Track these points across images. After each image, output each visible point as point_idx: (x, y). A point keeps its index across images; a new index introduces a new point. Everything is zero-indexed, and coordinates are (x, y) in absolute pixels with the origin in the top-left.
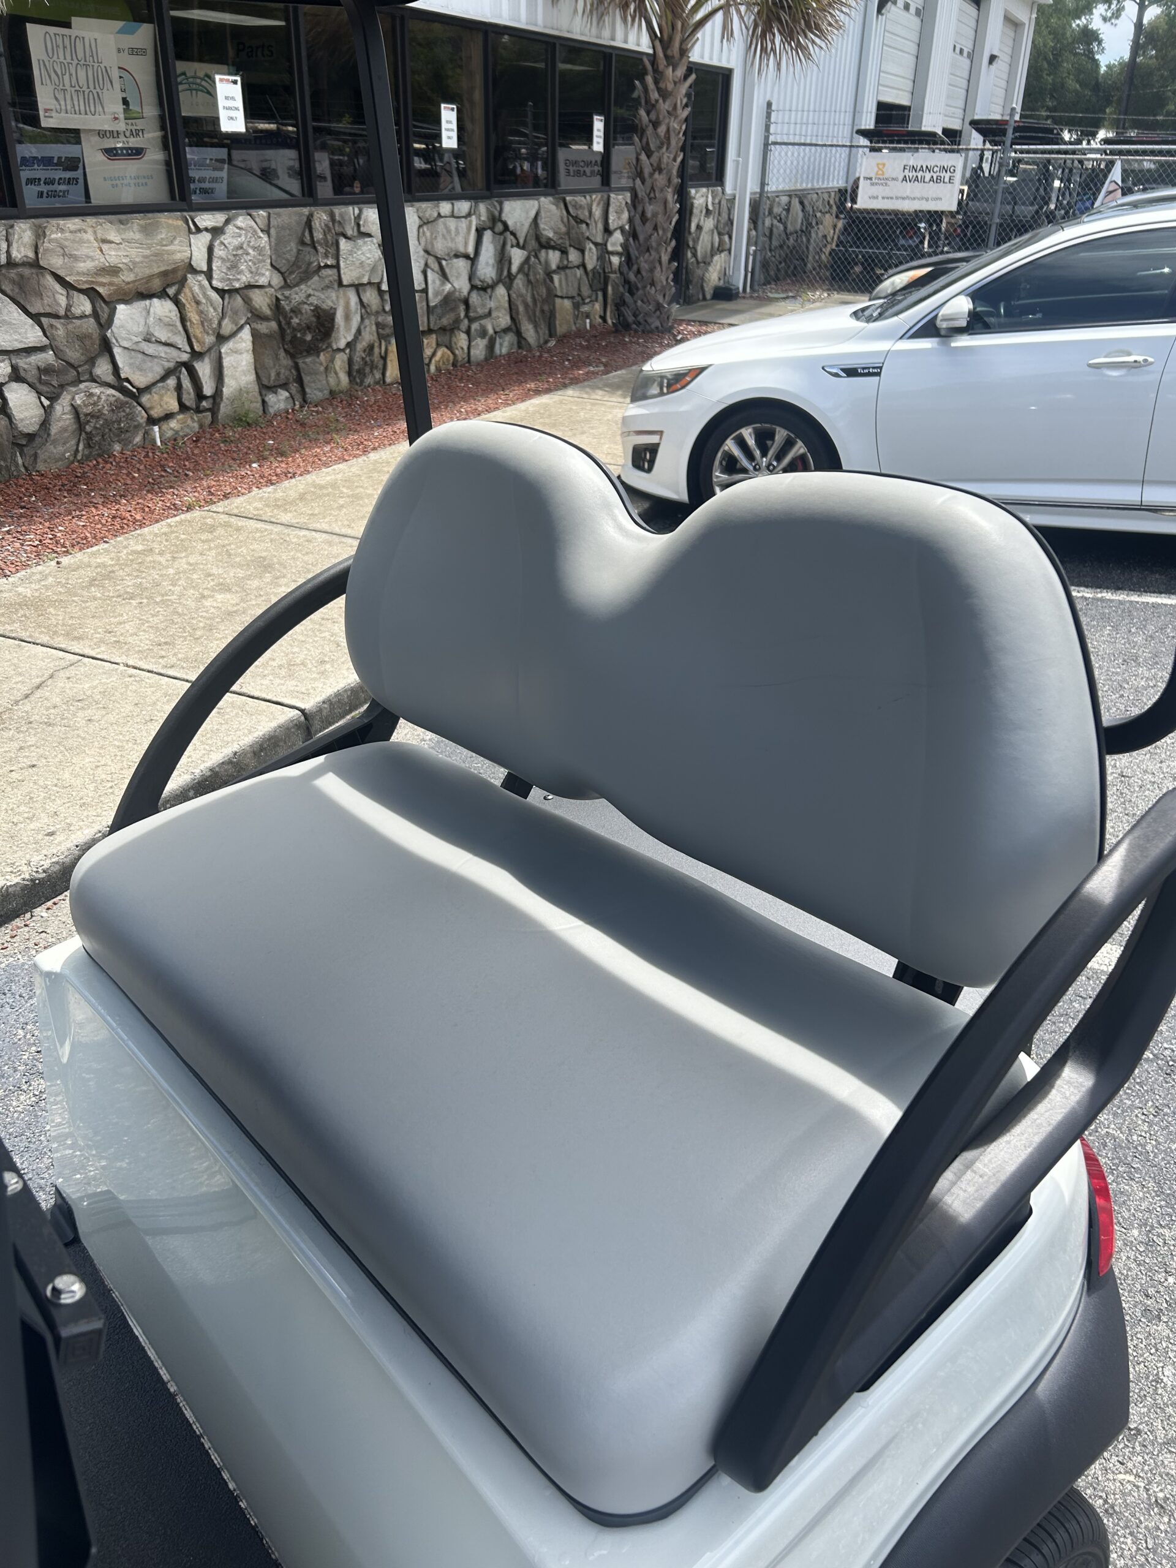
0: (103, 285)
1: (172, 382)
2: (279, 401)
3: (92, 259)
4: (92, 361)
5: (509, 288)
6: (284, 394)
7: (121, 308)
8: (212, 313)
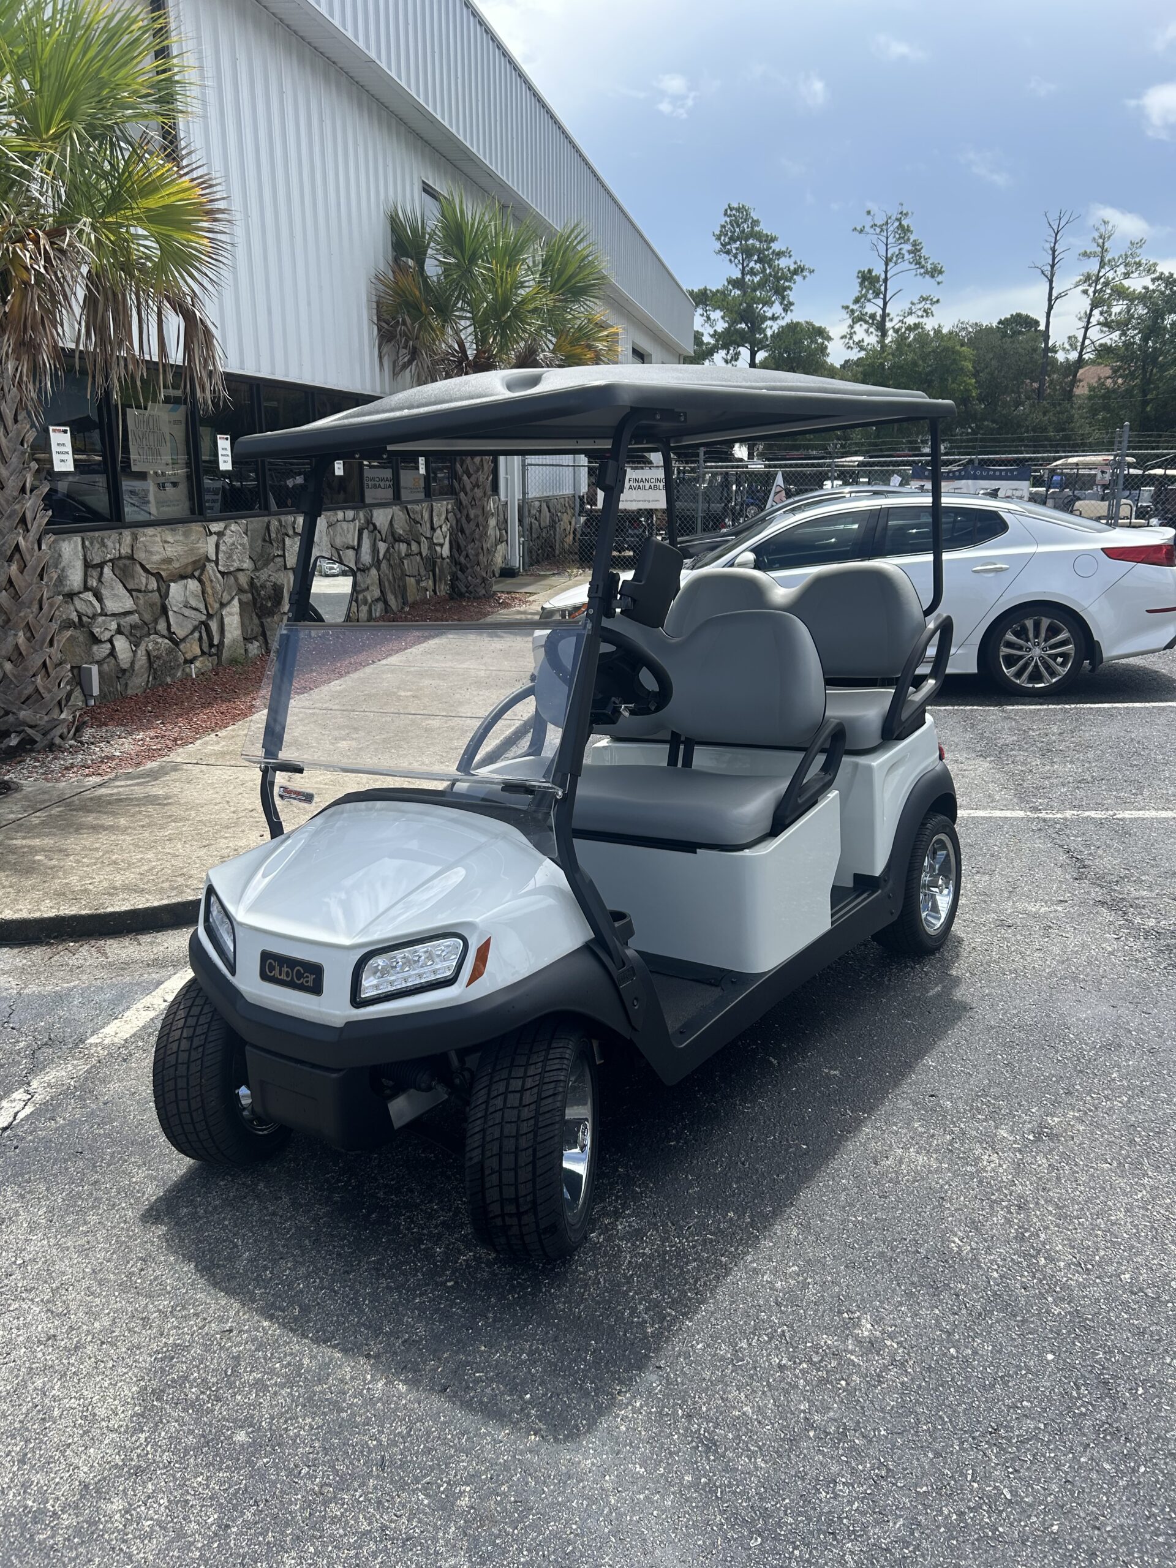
0: (164, 570)
1: (197, 635)
2: (254, 648)
3: (158, 552)
4: (156, 621)
5: (378, 570)
6: (256, 644)
7: (172, 584)
8: (218, 588)
